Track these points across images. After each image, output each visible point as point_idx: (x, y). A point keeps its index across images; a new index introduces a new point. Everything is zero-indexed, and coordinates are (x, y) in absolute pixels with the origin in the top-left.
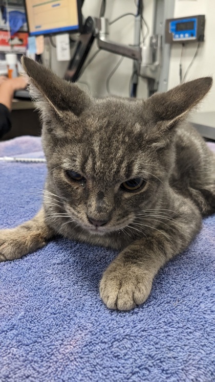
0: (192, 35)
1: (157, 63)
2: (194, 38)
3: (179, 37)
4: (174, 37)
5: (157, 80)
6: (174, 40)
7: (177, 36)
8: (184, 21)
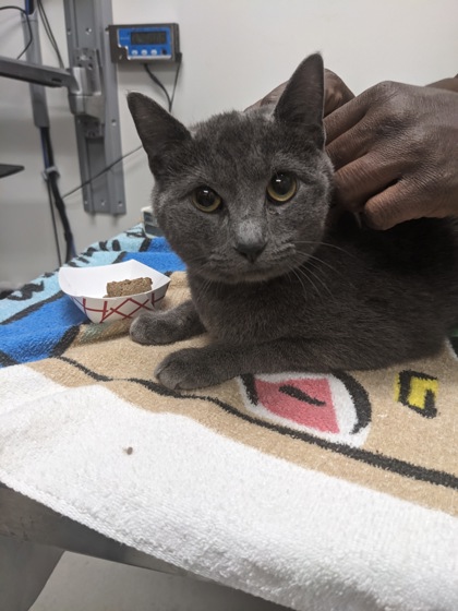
0: (165, 52)
1: (98, 93)
2: (168, 57)
3: (140, 54)
4: (131, 54)
5: (102, 122)
6: (129, 58)
7: (135, 52)
8: (147, 29)
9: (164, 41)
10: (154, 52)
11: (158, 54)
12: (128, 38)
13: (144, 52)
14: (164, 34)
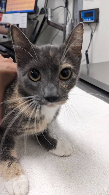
2: (93, 21)
4: (84, 20)
8: (88, 11)
9: (92, 16)
10: (90, 19)
11: (91, 20)
12: (83, 15)
13: (87, 19)
14: (92, 13)
